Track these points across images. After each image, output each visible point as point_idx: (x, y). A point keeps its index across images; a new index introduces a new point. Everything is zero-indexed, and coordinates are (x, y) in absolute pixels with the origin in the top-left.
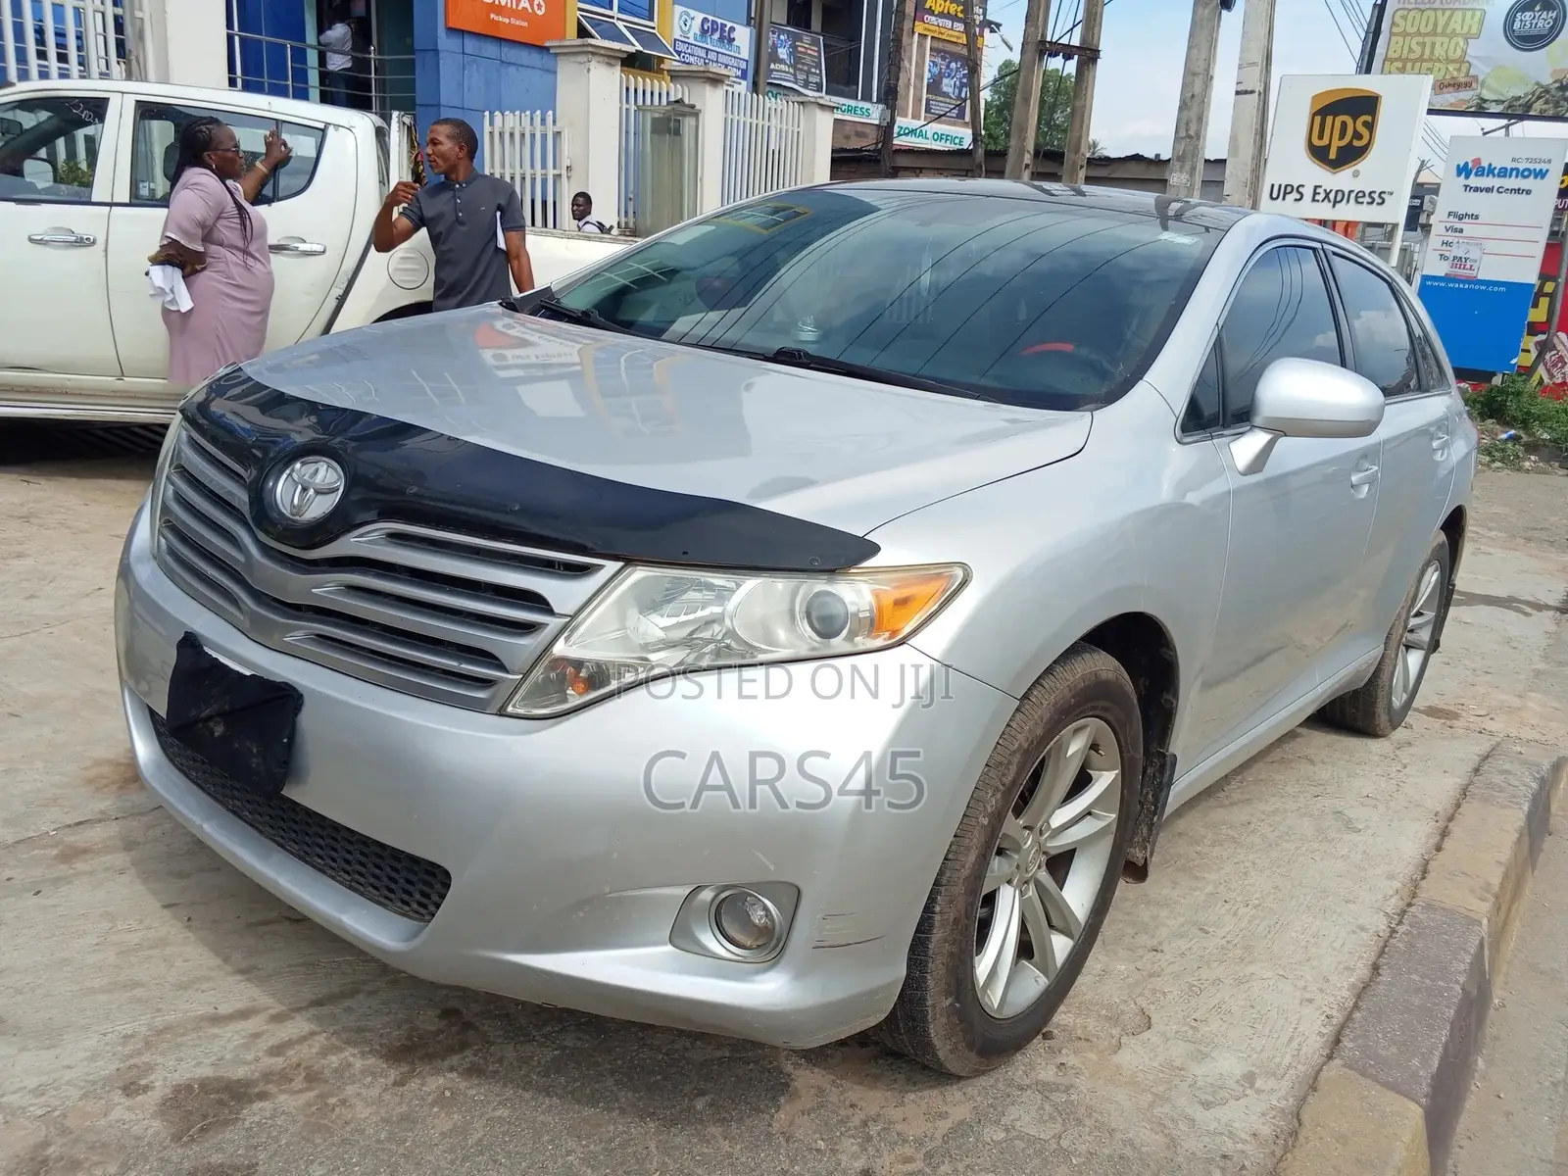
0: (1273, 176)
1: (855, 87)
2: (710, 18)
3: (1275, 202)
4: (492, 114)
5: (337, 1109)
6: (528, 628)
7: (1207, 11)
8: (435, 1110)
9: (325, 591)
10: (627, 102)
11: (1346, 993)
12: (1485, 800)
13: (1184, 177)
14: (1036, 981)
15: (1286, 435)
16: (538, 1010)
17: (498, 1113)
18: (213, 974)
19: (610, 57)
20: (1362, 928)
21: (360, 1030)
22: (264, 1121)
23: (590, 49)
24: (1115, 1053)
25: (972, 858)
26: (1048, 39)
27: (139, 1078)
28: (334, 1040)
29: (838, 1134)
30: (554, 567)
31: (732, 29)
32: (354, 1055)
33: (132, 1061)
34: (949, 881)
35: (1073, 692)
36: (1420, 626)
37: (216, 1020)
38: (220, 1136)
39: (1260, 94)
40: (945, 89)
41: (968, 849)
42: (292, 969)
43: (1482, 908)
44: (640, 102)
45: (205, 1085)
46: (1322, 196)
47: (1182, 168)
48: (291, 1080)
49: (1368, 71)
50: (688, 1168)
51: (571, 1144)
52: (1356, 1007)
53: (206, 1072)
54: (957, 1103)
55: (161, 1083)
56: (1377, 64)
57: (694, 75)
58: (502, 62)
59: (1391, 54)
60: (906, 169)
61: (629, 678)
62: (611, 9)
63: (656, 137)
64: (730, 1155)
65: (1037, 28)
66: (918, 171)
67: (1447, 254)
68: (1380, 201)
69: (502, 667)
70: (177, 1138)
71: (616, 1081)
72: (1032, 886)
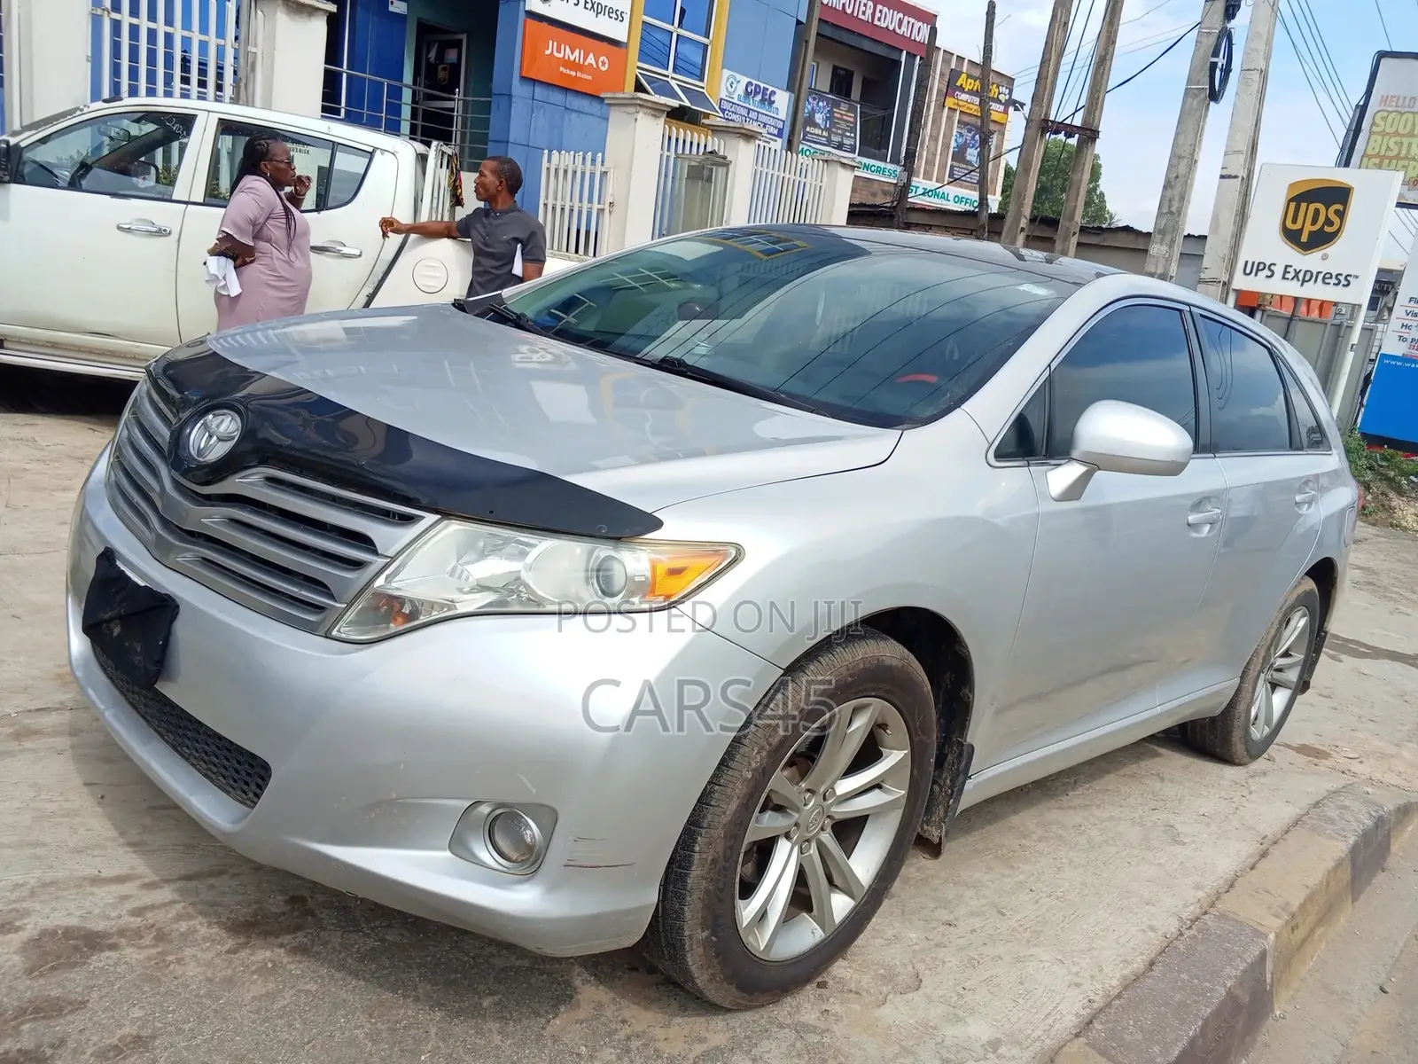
0: (1247, 254)
1: (885, 151)
2: (754, 82)
3: (1247, 277)
4: (550, 151)
5: (172, 966)
6: (357, 565)
7: (1195, 103)
8: (255, 977)
9: (212, 522)
10: (668, 150)
11: (1115, 983)
12: (1314, 829)
13: (1164, 248)
14: (813, 933)
15: (1099, 469)
16: (372, 907)
17: (308, 987)
18: (108, 844)
19: (656, 110)
20: (1152, 928)
21: (215, 904)
22: (106, 967)
23: (639, 102)
24: (879, 1006)
25: (734, 806)
26: (1052, 118)
27: (15, 919)
28: (190, 910)
29: (602, 1043)
30: (388, 516)
31: (773, 93)
32: (201, 924)
33: (16, 906)
34: (710, 825)
35: (851, 672)
36: (1290, 666)
37: (96, 881)
38: (67, 975)
39: (1243, 178)
40: (968, 158)
41: (730, 798)
42: (175, 848)
43: (1272, 925)
44: (680, 151)
45: (68, 933)
46: (1292, 274)
47: (1162, 240)
48: (141, 937)
49: (1347, 164)
50: (458, 1053)
51: (363, 1019)
52: (1119, 996)
53: (73, 922)
54: (716, 1031)
55: (31, 927)
56: (1355, 159)
57: (730, 130)
58: (566, 108)
59: (1370, 152)
60: (917, 225)
61: (436, 615)
62: (667, 69)
63: (690, 182)
64: (498, 1047)
65: (1042, 107)
66: (927, 228)
67: (1406, 336)
68: (1346, 283)
69: (332, 597)
70: (29, 972)
71: (420, 973)
72: (814, 845)
